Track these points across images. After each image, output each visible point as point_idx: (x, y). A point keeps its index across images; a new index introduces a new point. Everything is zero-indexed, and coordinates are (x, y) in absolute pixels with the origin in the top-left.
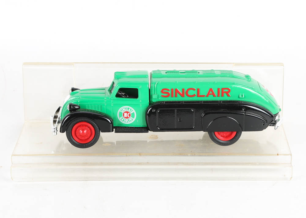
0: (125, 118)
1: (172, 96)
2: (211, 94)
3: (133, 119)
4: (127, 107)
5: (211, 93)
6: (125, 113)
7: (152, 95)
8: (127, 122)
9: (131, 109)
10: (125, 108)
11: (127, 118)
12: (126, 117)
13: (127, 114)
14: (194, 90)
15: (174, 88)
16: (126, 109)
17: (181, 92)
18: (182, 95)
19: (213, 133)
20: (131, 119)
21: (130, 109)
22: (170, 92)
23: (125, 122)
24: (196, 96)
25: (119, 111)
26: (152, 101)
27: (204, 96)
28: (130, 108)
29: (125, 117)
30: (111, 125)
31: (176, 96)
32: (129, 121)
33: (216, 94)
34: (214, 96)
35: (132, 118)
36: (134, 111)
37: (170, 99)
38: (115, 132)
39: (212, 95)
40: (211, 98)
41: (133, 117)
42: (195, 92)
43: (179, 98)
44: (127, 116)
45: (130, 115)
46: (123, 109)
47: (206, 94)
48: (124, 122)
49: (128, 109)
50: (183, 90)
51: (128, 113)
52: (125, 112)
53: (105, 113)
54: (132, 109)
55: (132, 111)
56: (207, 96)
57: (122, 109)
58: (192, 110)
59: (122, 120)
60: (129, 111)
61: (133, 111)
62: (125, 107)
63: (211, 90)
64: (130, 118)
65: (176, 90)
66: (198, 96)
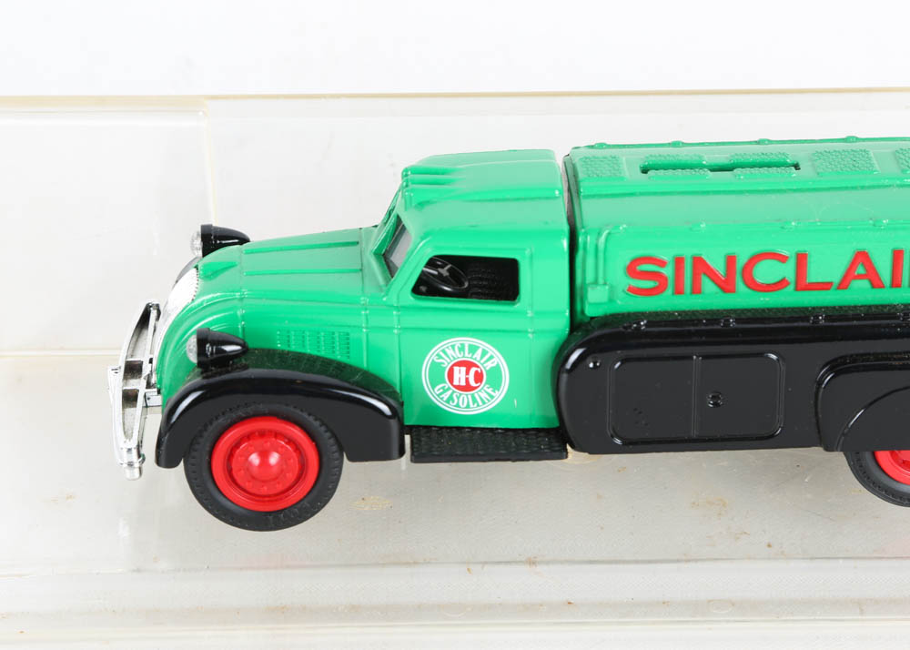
0: (459, 387)
1: (679, 290)
2: (860, 277)
3: (496, 394)
4: (468, 341)
5: (860, 270)
6: (456, 369)
7: (582, 288)
8: (468, 406)
9: (484, 353)
10: (458, 344)
11: (468, 388)
12: (463, 383)
13: (467, 373)
14: (783, 259)
15: (688, 253)
16: (462, 349)
17: (719, 267)
18: (726, 285)
19: (868, 456)
20: (484, 395)
21: (479, 352)
22: (668, 271)
23: (458, 405)
24: (791, 287)
25: (430, 357)
26: (583, 312)
27: (825, 286)
28: (482, 344)
29: (456, 383)
30: (394, 423)
31: (697, 289)
32: (475, 401)
33: (885, 272)
34: (876, 283)
35: (490, 391)
36: (499, 359)
37: (667, 302)
38: (412, 461)
39: (865, 284)
40: (861, 294)
41: (496, 386)
42: (788, 271)
43: (711, 298)
44: (467, 380)
45: (479, 377)
46: (448, 350)
47: (836, 278)
48: (450, 408)
49: (473, 349)
50: (731, 260)
51: (473, 370)
52: (460, 364)
53: (364, 366)
54: (492, 350)
55: (490, 356)
56: (844, 284)
57: (444, 351)
58: (773, 357)
59: (446, 396)
60: (476, 358)
61: (495, 360)
62: (458, 340)
63: (862, 257)
64: (483, 391)
65: (699, 263)
66: (802, 285)
